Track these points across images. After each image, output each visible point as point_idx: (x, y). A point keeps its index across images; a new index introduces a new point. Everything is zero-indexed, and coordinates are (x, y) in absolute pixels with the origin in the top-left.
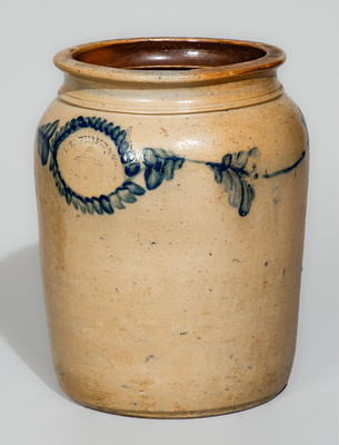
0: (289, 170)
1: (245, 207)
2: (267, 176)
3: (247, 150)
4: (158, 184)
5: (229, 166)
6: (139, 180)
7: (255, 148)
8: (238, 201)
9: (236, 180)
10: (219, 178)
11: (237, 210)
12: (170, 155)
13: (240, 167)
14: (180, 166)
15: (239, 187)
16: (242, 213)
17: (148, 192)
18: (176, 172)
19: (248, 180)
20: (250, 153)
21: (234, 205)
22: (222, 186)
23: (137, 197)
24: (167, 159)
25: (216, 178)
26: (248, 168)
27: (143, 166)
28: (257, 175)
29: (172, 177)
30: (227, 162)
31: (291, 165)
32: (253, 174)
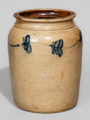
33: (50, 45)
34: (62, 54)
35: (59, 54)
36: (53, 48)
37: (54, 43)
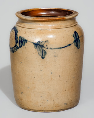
0: (61, 48)
1: (43, 56)
2: (51, 49)
3: (45, 41)
4: (21, 46)
5: (39, 44)
6: (18, 45)
7: (47, 41)
8: (41, 54)
9: (41, 48)
10: (36, 47)
11: (41, 57)
12: (24, 39)
13: (42, 45)
14: (26, 42)
15: (42, 51)
16: (43, 58)
17: (19, 48)
18: (25, 44)
19: (44, 49)
20: (46, 42)
21: (40, 55)
22: (37, 49)
23: (18, 49)
24: (24, 40)
25: (35, 47)
26: (45, 46)
27: (19, 41)
28: (47, 48)
29: (24, 45)
30: (38, 43)
31: (62, 47)
32: (46, 48)
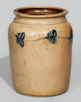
33: (15, 35)
34: (24, 45)
35: (21, 44)
36: (17, 38)
37: (18, 34)
